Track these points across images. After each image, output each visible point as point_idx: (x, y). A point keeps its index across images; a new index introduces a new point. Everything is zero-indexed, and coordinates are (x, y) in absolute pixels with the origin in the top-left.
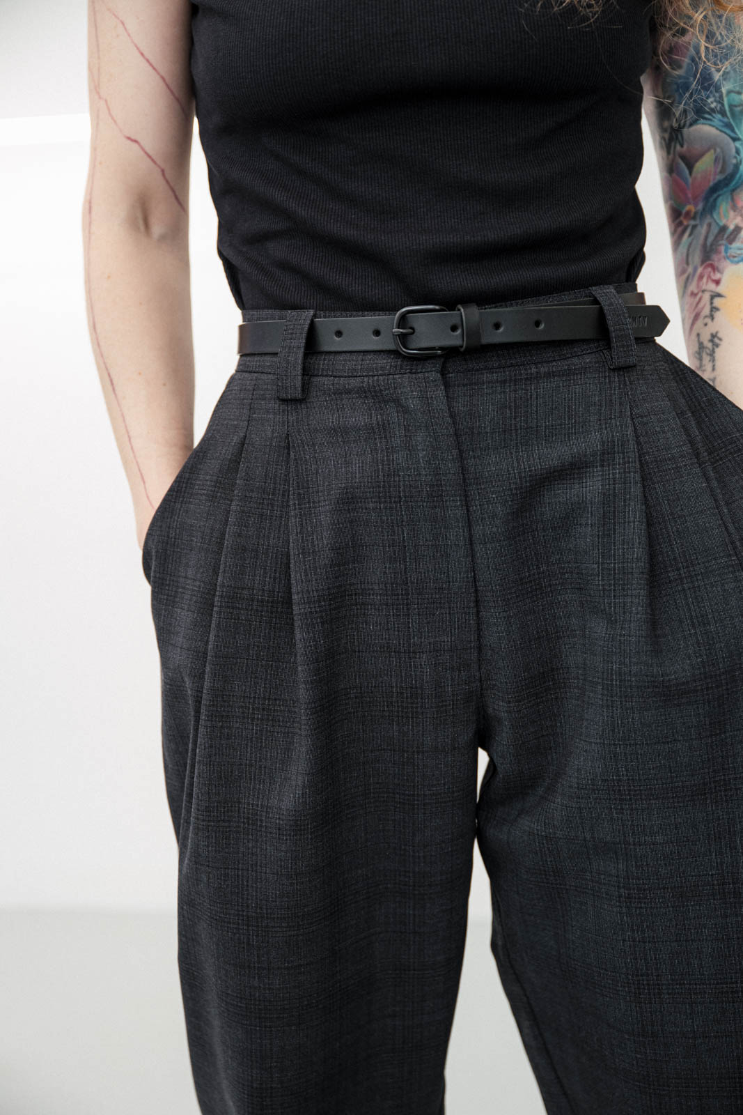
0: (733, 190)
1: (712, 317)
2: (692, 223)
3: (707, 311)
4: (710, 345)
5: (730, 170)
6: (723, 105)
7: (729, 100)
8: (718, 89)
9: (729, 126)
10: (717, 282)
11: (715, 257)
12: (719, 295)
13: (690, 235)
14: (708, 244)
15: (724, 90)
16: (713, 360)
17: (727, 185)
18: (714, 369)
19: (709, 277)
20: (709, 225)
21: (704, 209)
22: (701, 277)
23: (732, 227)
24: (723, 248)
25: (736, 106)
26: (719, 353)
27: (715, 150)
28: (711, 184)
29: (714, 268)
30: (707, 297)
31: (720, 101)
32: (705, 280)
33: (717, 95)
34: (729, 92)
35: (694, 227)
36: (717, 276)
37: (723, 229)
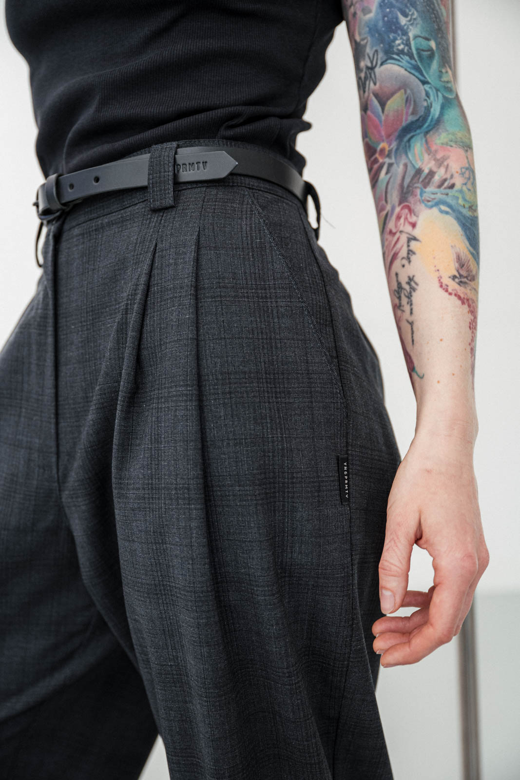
0: (427, 133)
1: (409, 260)
2: (387, 160)
3: (404, 253)
4: (407, 287)
5: (421, 112)
6: (410, 48)
7: (416, 44)
8: (405, 33)
9: (417, 68)
10: (414, 225)
11: (411, 199)
12: (415, 239)
13: (387, 173)
14: (406, 184)
15: (411, 35)
16: (410, 303)
17: (420, 127)
18: (411, 313)
19: (406, 219)
20: (406, 165)
21: (397, 149)
22: (399, 217)
23: (426, 171)
24: (418, 191)
25: (423, 50)
26: (416, 297)
27: (405, 92)
28: (404, 124)
29: (411, 211)
30: (404, 238)
31: (408, 44)
32: (402, 220)
33: (405, 38)
34: (416, 37)
35: (390, 165)
36: (413, 219)
37: (419, 171)
